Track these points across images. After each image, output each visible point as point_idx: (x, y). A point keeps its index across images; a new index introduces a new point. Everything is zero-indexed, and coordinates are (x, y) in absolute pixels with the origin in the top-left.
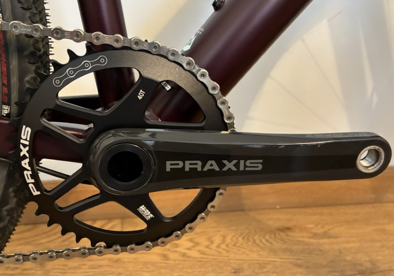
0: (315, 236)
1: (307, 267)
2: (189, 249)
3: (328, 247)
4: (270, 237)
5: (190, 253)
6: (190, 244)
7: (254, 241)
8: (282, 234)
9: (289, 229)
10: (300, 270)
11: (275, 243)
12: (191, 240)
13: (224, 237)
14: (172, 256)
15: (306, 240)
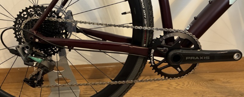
0: (224, 82)
1: (221, 93)
2: (177, 86)
3: (228, 86)
4: (206, 83)
5: (177, 87)
6: (177, 85)
7: (200, 84)
8: (210, 81)
9: (213, 80)
10: (218, 93)
11: (208, 85)
12: (176, 83)
13: (189, 82)
14: (170, 88)
15: (220, 84)
